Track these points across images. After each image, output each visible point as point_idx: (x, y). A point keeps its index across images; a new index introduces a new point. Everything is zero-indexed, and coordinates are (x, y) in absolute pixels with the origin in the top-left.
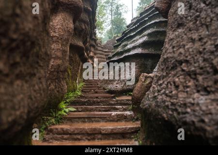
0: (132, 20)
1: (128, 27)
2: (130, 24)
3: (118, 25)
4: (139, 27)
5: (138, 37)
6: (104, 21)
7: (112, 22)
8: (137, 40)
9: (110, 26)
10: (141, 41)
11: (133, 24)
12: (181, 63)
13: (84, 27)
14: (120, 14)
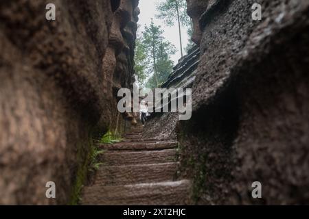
0: (179, 60)
1: (174, 69)
2: (177, 65)
3: (164, 71)
4: (187, 66)
5: (185, 79)
6: (143, 66)
7: (156, 67)
8: (185, 82)
9: (153, 73)
10: (189, 82)
11: (180, 64)
12: (203, 75)
13: (122, 68)
14: (166, 56)
